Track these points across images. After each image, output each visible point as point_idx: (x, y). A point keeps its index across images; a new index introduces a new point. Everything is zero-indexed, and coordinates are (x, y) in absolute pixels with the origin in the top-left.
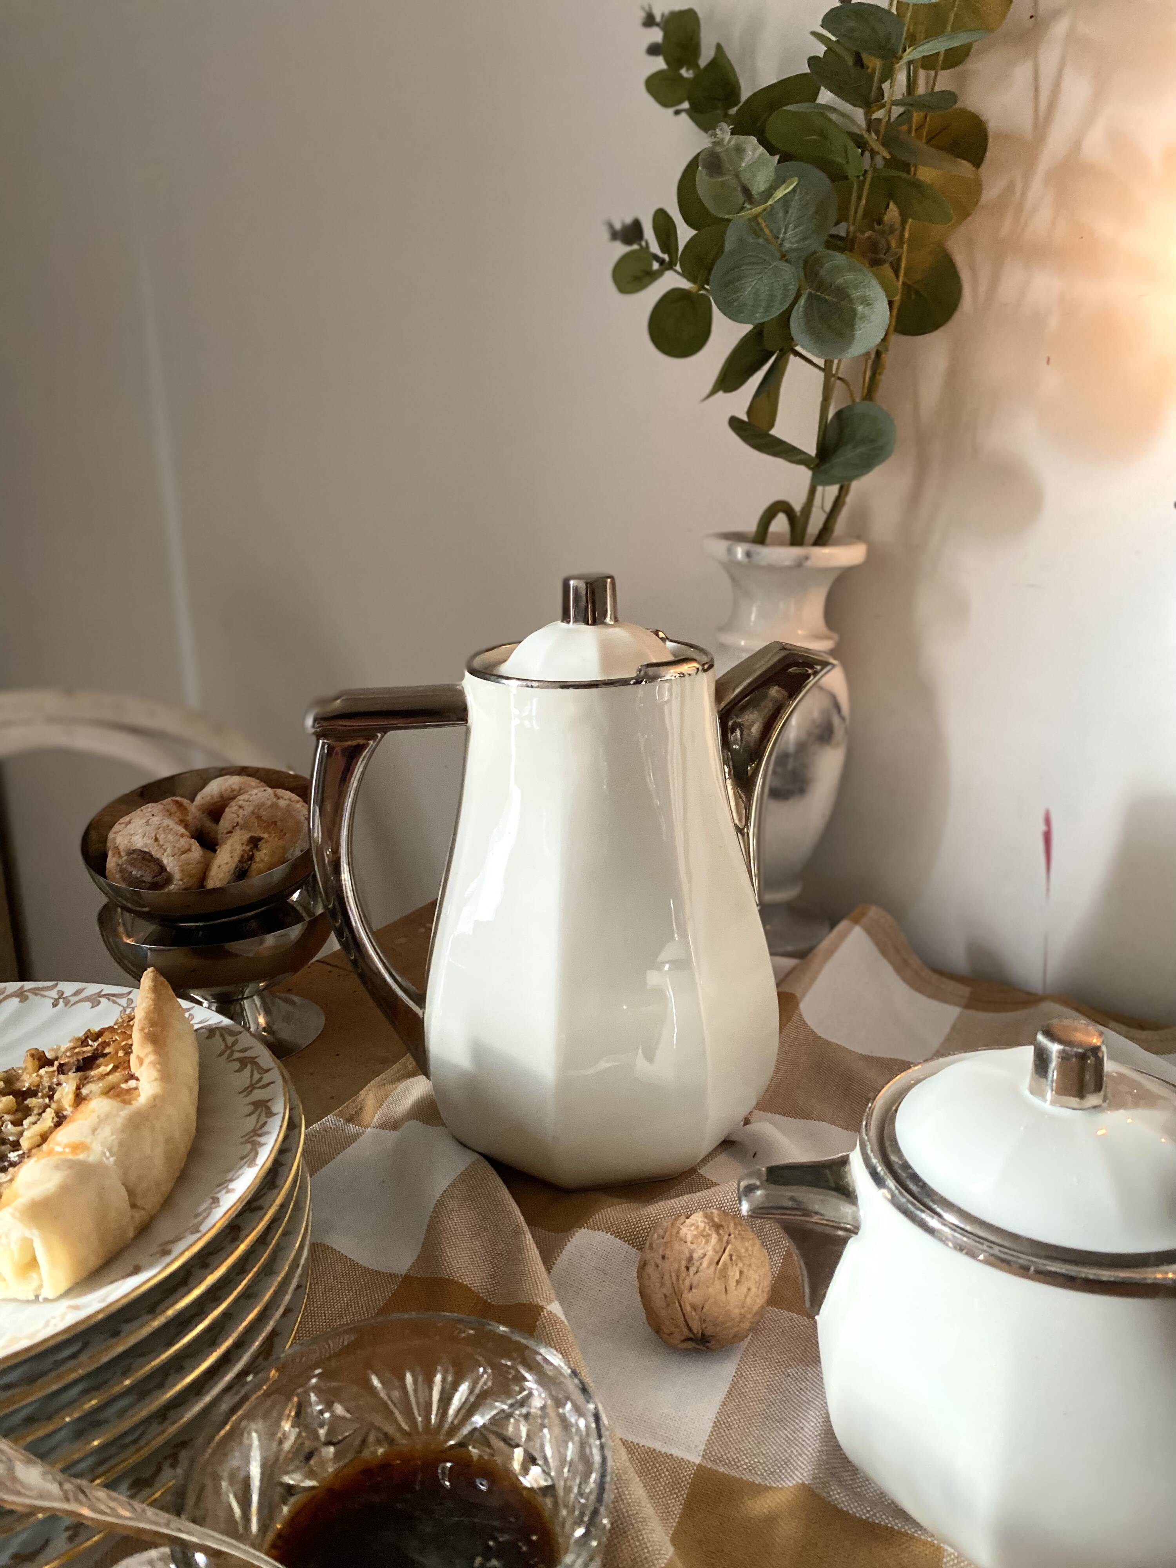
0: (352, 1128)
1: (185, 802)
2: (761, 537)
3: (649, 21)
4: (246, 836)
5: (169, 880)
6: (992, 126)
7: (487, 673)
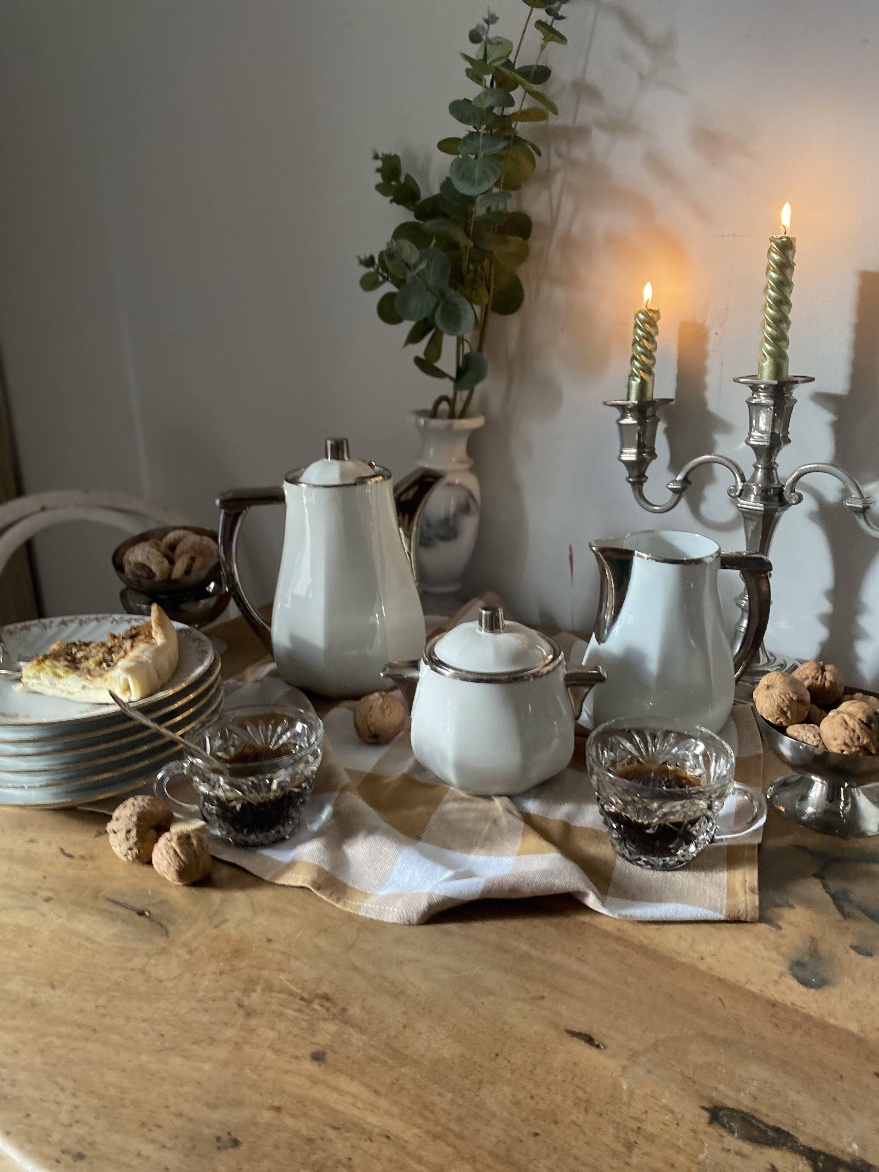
0: (240, 683)
1: (159, 542)
2: (434, 414)
3: (376, 157)
4: (188, 556)
5: (154, 575)
6: (534, 219)
7: (294, 481)
